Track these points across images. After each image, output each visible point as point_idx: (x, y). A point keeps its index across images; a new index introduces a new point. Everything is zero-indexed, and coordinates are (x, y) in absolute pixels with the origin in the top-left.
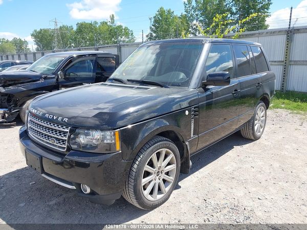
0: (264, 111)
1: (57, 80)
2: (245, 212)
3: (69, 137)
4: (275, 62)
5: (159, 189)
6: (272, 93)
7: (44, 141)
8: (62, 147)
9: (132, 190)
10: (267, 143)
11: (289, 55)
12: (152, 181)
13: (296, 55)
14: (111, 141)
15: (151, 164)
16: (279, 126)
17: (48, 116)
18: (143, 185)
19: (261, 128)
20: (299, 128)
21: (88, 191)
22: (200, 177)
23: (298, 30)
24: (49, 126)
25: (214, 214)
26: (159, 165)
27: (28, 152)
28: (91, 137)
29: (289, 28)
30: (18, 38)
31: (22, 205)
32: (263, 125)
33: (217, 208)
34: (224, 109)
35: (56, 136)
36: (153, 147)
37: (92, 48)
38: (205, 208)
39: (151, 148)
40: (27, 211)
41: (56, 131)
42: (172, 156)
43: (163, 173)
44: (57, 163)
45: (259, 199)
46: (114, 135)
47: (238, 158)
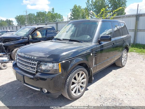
0: (126, 53)
1: (28, 39)
2: (119, 101)
3: (37, 66)
4: (131, 30)
5: (79, 90)
6: (130, 45)
7: (25, 68)
8: (33, 71)
9: (67, 91)
10: (128, 69)
11: (137, 27)
12: (75, 86)
13: (140, 27)
14: (57, 68)
15: (75, 79)
16: (133, 60)
17: (27, 56)
18: (71, 88)
19: (125, 61)
20: (143, 61)
21: (46, 91)
22: (97, 85)
23: (141, 15)
24: (27, 61)
25: (105, 102)
26: (79, 79)
27: (17, 73)
28: (47, 66)
29: (137, 14)
30: (8, 20)
31: (14, 98)
32: (126, 60)
33: (106, 99)
34: (107, 53)
35: (30, 66)
36: (76, 71)
37: (44, 24)
38: (100, 99)
39: (75, 71)
40: (17, 101)
41: (31, 64)
42: (84, 75)
43: (81, 83)
44: (31, 78)
45: (125, 95)
46: (58, 65)
47: (115, 76)
